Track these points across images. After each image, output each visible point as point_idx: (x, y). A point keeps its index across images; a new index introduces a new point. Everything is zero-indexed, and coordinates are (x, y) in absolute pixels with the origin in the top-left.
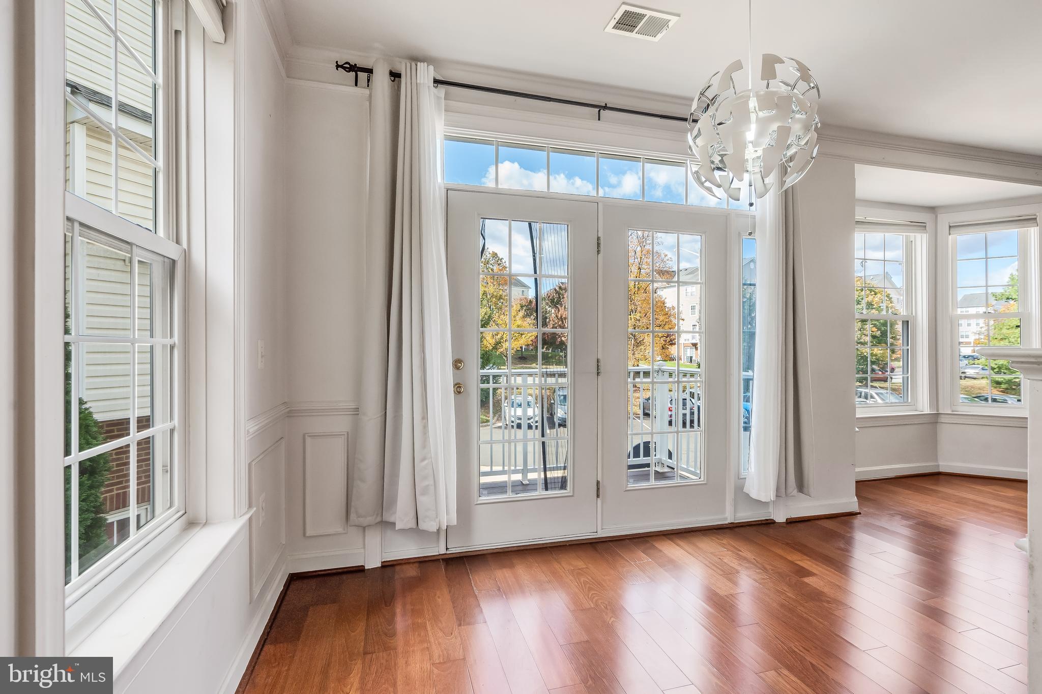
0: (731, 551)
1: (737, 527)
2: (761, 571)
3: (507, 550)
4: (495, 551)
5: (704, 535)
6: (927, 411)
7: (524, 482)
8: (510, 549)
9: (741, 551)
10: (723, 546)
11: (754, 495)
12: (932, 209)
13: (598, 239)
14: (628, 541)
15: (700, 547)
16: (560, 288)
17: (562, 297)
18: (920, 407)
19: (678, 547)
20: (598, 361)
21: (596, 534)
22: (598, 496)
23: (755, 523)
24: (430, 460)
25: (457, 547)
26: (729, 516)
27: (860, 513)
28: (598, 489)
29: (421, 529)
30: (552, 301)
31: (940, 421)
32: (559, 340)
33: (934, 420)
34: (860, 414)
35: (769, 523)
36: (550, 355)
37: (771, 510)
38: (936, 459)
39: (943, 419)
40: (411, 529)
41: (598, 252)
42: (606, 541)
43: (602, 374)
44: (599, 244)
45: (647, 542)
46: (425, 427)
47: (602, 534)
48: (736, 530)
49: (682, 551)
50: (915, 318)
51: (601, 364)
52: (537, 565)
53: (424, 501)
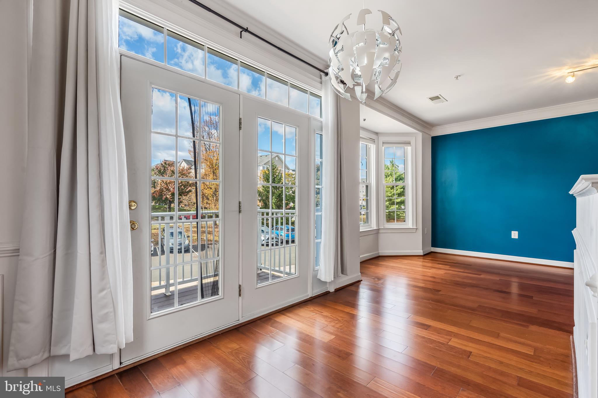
0: (318, 314)
1: (314, 299)
2: (337, 322)
3: (175, 350)
4: (165, 353)
5: (300, 307)
6: (375, 228)
7: (167, 294)
8: (177, 349)
9: (323, 313)
10: (312, 311)
11: (323, 279)
12: (377, 134)
13: (240, 119)
14: (259, 321)
15: (301, 315)
16: (165, 163)
17: (166, 169)
18: (373, 226)
19: (289, 318)
20: (240, 203)
21: (238, 321)
22: (240, 295)
23: (321, 295)
24: (109, 290)
25: (129, 360)
26: (310, 294)
27: (362, 280)
28: (240, 291)
29: (98, 354)
30: (160, 171)
31: (380, 232)
32: (165, 197)
33: (377, 232)
34: (362, 229)
35: (327, 293)
36: (157, 207)
37: (328, 286)
38: (378, 250)
39: (381, 231)
40: (88, 357)
41: (240, 128)
42: (245, 325)
43: (242, 212)
44: (240, 123)
45: (271, 319)
46: (104, 261)
47: (242, 321)
48: (313, 300)
49: (293, 320)
50: (371, 184)
51: (242, 205)
52: (203, 355)
53: (100, 328)
